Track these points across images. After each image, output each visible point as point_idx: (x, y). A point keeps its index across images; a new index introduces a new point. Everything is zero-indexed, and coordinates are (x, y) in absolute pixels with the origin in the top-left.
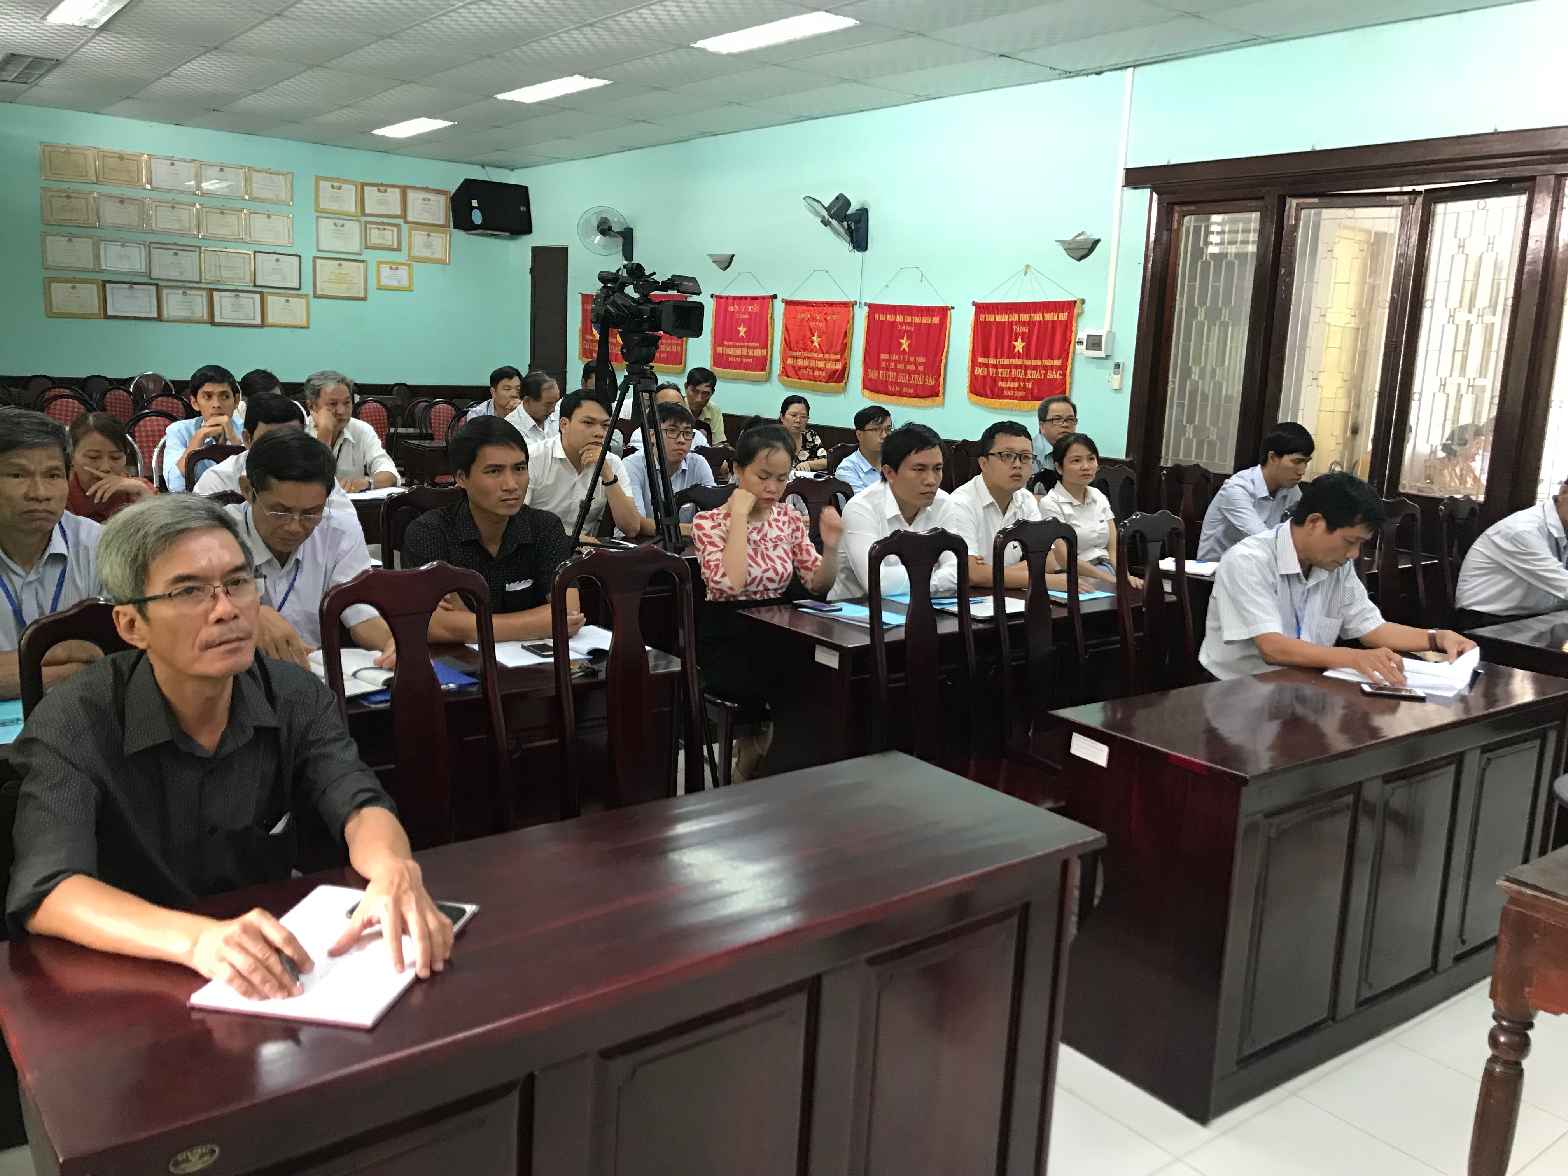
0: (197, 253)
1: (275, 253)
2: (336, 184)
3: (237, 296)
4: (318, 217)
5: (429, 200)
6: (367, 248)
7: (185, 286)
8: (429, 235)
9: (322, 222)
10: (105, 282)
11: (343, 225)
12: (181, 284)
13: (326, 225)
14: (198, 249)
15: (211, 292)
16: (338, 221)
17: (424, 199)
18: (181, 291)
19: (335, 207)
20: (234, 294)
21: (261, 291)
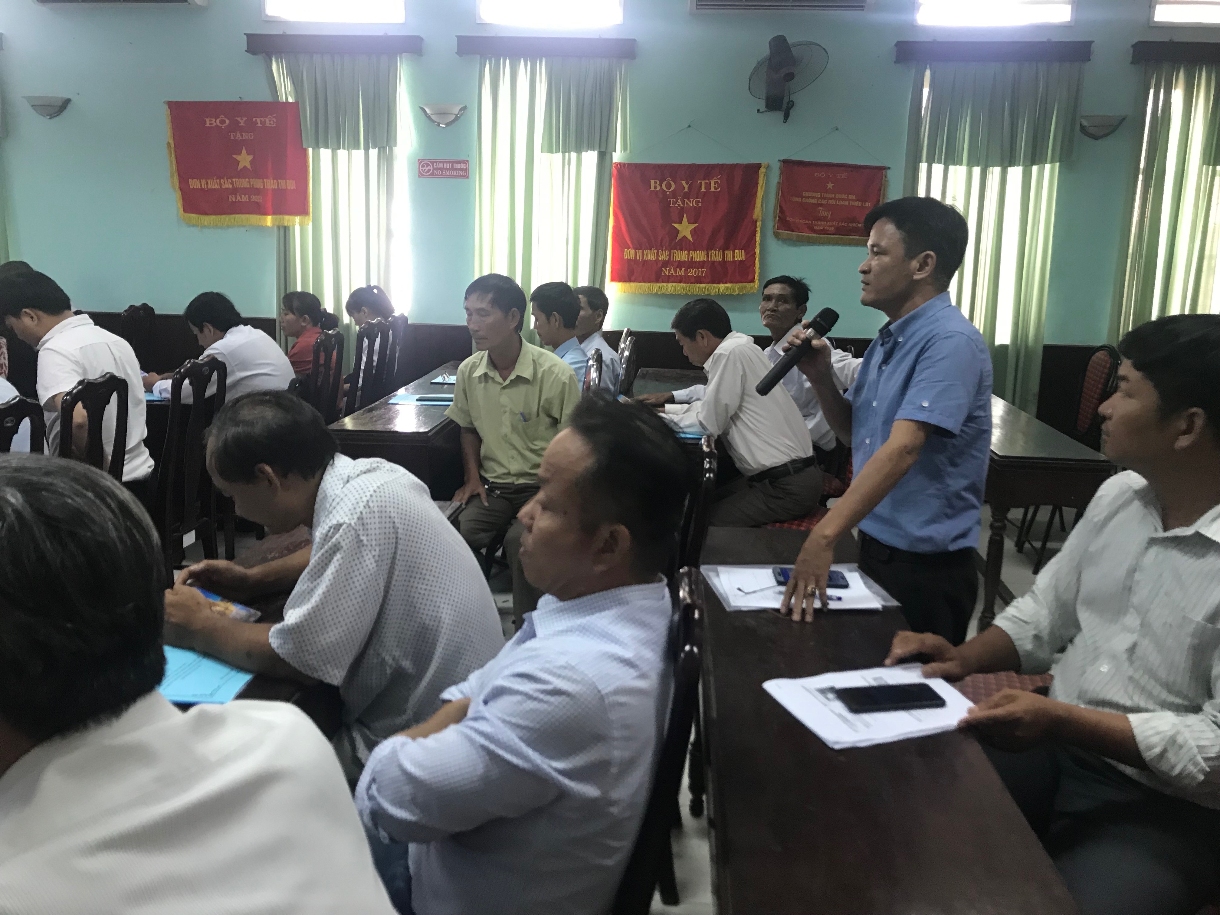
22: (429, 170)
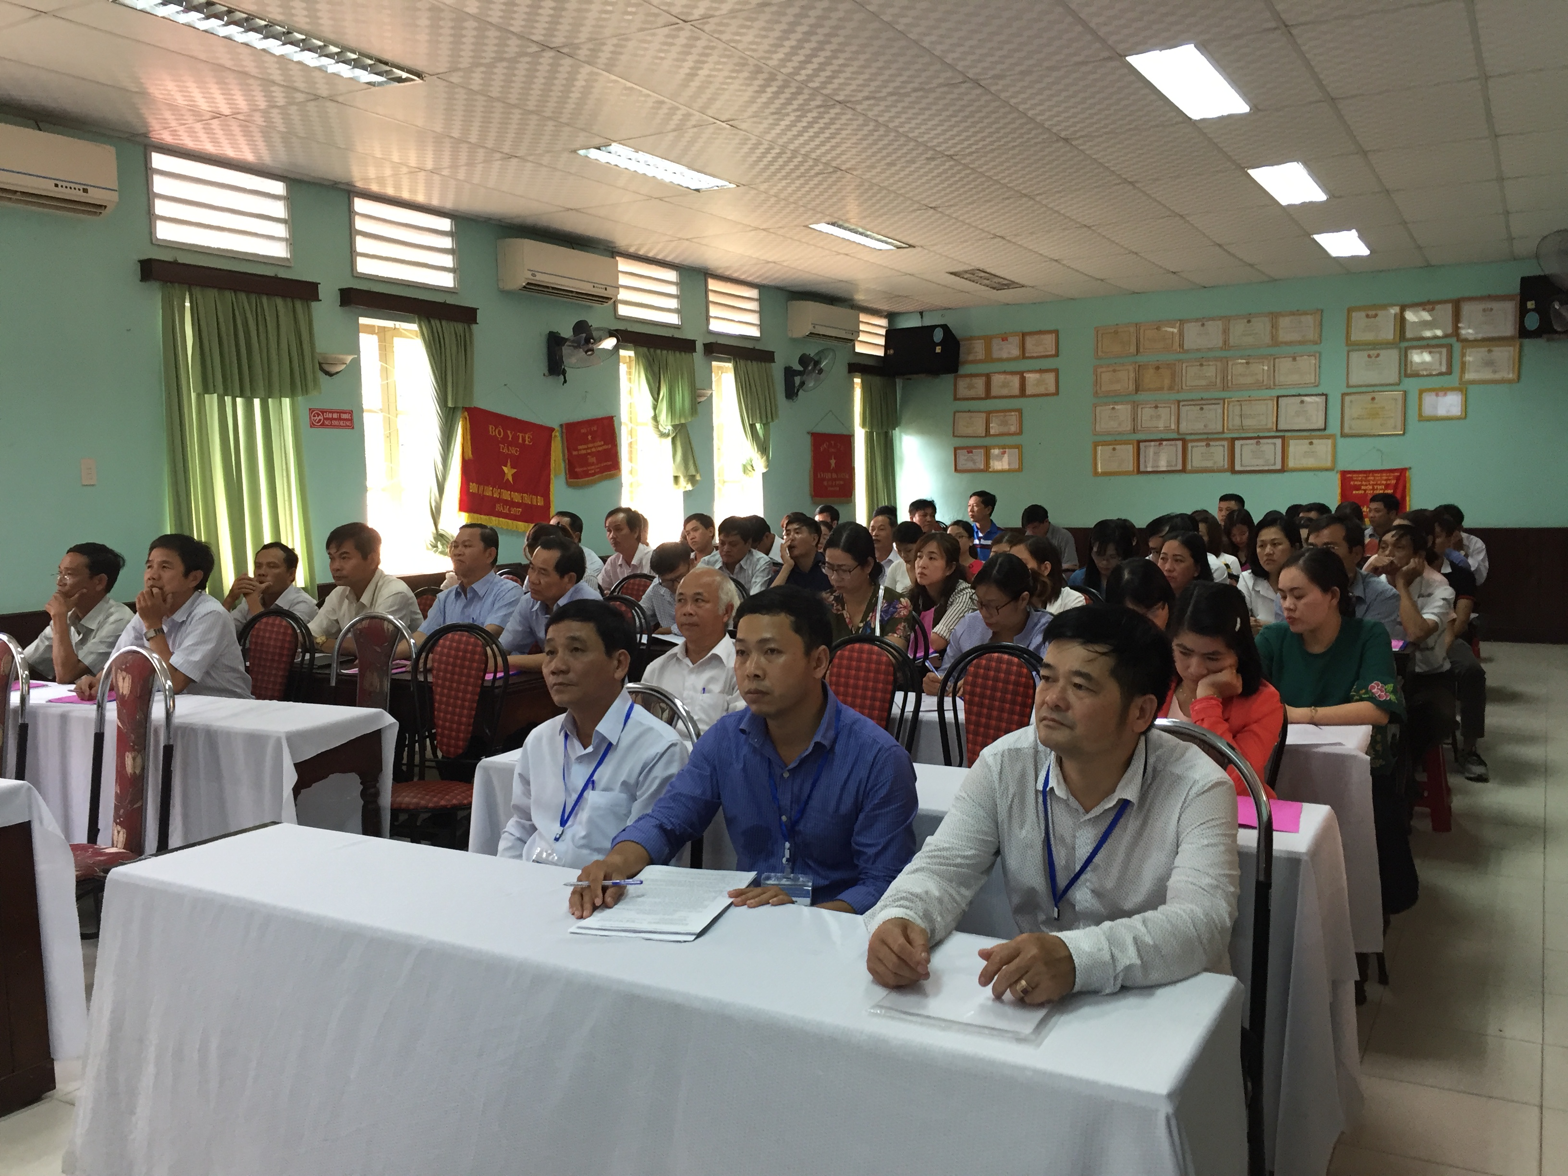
0: (1221, 406)
1: (1299, 395)
2: (1371, 313)
3: (1258, 443)
4: (1348, 352)
5: (1492, 309)
6: (1407, 376)
7: (1208, 439)
8: (1490, 351)
9: (1354, 356)
10: (1139, 442)
11: (1378, 355)
12: (1205, 436)
13: (1358, 358)
14: (1222, 402)
15: (1233, 440)
16: (1371, 352)
17: (1484, 310)
18: (1204, 444)
19: (1369, 337)
20: (1255, 441)
21: (1283, 436)
22: (320, 420)
